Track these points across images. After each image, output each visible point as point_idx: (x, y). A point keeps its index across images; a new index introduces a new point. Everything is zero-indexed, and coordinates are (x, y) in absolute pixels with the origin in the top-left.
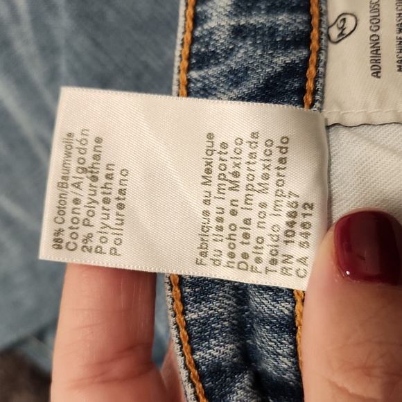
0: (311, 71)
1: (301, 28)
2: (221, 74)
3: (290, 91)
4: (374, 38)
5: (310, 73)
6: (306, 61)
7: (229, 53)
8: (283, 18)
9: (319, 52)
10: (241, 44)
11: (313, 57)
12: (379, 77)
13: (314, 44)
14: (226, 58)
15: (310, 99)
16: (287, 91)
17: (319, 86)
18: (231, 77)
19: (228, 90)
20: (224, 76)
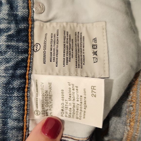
0: (29, 60)
1: (26, 47)
2: (3, 58)
3: (23, 66)
4: (44, 52)
5: (29, 61)
6: (27, 58)
7: (5, 52)
8: (21, 44)
9: (31, 55)
10: (9, 50)
11: (29, 56)
12: (45, 64)
13: (30, 52)
14: (5, 54)
15: (29, 69)
16: (22, 66)
17: (31, 65)
18: (6, 60)
19: (6, 64)
20: (4, 59)
